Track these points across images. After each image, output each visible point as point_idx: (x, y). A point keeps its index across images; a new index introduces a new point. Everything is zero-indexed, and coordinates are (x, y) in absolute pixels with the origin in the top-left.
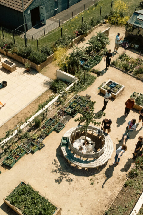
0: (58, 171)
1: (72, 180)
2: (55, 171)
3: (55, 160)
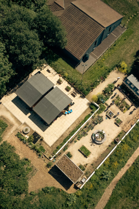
1: (95, 145)
2: (91, 142)
3: (90, 139)
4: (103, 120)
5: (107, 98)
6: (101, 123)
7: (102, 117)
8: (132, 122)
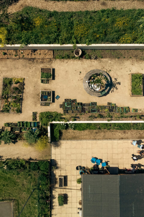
0: (116, 87)
1: (115, 79)
2: (116, 88)
3: (111, 92)
4: (66, 100)
5: (23, 126)
6: (72, 98)
7: (61, 106)
8: (28, 55)
